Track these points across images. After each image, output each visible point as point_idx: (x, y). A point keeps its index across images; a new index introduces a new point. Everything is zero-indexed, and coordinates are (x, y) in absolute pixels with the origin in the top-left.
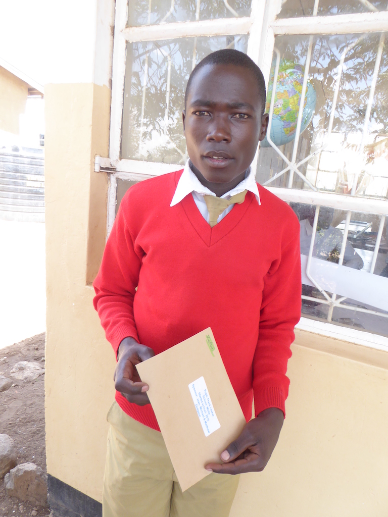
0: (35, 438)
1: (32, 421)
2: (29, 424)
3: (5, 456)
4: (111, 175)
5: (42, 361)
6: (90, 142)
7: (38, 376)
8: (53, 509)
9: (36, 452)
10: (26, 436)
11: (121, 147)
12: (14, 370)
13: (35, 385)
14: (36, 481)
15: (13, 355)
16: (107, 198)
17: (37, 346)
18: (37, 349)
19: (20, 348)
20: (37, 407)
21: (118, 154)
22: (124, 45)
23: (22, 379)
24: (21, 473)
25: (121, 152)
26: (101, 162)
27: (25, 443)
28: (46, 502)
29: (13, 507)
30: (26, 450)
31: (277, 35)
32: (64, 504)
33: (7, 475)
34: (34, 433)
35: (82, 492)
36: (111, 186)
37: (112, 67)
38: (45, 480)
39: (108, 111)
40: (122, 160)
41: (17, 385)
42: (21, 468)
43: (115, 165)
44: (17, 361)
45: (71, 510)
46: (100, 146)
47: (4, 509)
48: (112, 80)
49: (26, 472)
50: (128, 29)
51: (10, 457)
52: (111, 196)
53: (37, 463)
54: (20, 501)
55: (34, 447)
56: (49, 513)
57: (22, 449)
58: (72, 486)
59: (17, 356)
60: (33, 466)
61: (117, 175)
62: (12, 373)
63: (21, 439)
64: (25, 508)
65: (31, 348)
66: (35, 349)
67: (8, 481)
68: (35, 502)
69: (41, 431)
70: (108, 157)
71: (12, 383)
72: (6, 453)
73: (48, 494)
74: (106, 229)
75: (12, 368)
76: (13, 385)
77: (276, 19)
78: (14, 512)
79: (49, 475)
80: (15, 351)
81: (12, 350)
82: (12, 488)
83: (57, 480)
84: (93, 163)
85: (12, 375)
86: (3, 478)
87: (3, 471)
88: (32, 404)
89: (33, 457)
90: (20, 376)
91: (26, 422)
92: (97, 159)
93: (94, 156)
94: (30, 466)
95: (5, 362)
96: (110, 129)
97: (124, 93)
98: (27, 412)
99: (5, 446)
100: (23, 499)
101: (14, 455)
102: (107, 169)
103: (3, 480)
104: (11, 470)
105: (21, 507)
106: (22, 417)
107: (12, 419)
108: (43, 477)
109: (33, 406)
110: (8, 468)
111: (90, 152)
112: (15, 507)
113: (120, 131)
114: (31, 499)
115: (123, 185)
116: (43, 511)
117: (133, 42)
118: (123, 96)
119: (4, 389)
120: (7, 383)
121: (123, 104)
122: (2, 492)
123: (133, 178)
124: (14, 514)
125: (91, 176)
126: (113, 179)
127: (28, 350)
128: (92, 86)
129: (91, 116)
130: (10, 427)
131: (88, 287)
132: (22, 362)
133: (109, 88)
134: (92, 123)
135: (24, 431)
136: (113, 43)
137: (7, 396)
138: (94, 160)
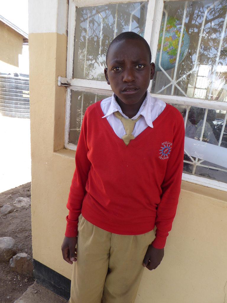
0: (27, 240)
2: (24, 232)
3: (10, 249)
4: (68, 88)
6: (55, 68)
7: (29, 205)
8: (37, 278)
9: (27, 247)
10: (22, 239)
11: (73, 71)
12: (15, 202)
13: (27, 211)
14: (27, 263)
15: (15, 194)
16: (65, 101)
19: (19, 190)
20: (28, 223)
21: (72, 75)
22: (75, 9)
23: (20, 207)
24: (19, 259)
25: (73, 74)
26: (61, 80)
27: (21, 243)
28: (33, 275)
30: (22, 246)
31: (165, 1)
32: (42, 276)
33: (11, 259)
34: (27, 237)
35: (52, 269)
36: (67, 94)
37: (68, 23)
38: (32, 263)
39: (66, 50)
40: (74, 79)
41: (17, 211)
42: (19, 256)
43: (69, 81)
44: (17, 197)
45: (46, 279)
46: (61, 71)
47: (9, 278)
48: (68, 31)
49: (21, 258)
51: (13, 250)
52: (68, 100)
53: (28, 253)
54: (18, 274)
55: (27, 245)
56: (34, 281)
57: (20, 246)
58: (47, 266)
59: (17, 194)
60: (25, 255)
61: (71, 88)
63: (19, 240)
66: (27, 190)
67: (12, 263)
68: (27, 275)
69: (31, 236)
70: (66, 77)
71: (14, 209)
72: (10, 247)
73: (34, 270)
74: (65, 120)
78: (15, 279)
79: (34, 260)
81: (15, 191)
82: (14, 266)
83: (39, 262)
84: (57, 81)
85: (14, 205)
86: (9, 261)
87: (9, 257)
88: (25, 221)
91: (22, 231)
92: (59, 78)
93: (57, 77)
94: (24, 255)
95: (10, 198)
96: (67, 61)
97: (75, 39)
98: (23, 225)
99: (10, 243)
100: (20, 273)
101: (15, 248)
102: (65, 84)
103: (9, 262)
104: (13, 257)
105: (19, 277)
106: (20, 228)
107: (14, 229)
108: (31, 261)
110: (11, 256)
111: (55, 74)
112: (15, 277)
113: (72, 61)
114: (24, 273)
115: (75, 94)
116: (31, 280)
117: (80, 7)
118: (74, 41)
119: (10, 212)
120: (11, 209)
121: (74, 45)
122: (8, 269)
123: (80, 89)
124: (15, 281)
125: (56, 88)
126: (69, 90)
127: (24, 191)
128: (56, 34)
129: (56, 52)
130: (13, 233)
131: (55, 153)
132: (20, 198)
133: (66, 35)
134: (56, 57)
135: (21, 236)
136: (69, 8)
137: (12, 216)
138: (57, 79)
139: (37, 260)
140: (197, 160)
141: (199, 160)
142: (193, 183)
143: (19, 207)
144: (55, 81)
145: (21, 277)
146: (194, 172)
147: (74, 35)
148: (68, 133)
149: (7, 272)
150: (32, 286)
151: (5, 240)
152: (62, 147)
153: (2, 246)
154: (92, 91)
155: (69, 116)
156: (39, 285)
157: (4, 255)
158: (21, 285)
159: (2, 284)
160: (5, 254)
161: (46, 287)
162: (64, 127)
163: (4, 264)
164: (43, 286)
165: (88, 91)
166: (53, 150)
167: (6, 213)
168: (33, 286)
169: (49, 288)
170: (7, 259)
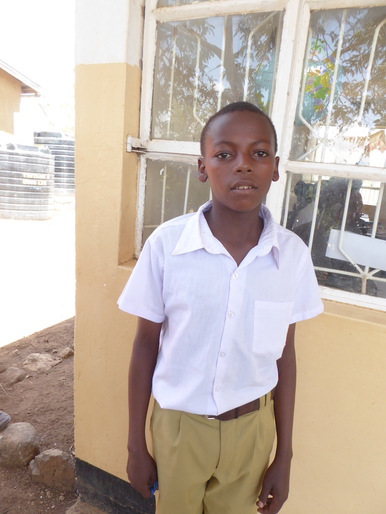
0: (55, 426)
1: (50, 410)
2: (47, 413)
3: (29, 444)
4: (142, 156)
5: (54, 353)
6: (123, 122)
7: (51, 367)
8: (82, 493)
9: (57, 439)
10: (46, 425)
11: (151, 128)
12: (26, 362)
13: (49, 376)
14: (63, 466)
15: (24, 348)
16: (137, 178)
17: (47, 338)
18: (47, 341)
19: (31, 341)
20: (54, 397)
21: (149, 134)
22: (155, 25)
23: (36, 370)
24: (47, 459)
25: (151, 133)
26: (132, 142)
27: (45, 432)
28: (73, 487)
29: (40, 493)
30: (48, 438)
31: (313, 10)
32: (92, 488)
33: (32, 461)
34: (54, 421)
35: (112, 474)
36: (140, 167)
37: (142, 47)
38: (71, 465)
39: (139, 92)
40: (153, 140)
41: (31, 376)
42: (47, 454)
43: (145, 145)
44: (29, 353)
45: (100, 493)
46: (131, 126)
47: (31, 495)
48: (142, 61)
49: (52, 458)
50: (159, 10)
51: (34, 444)
52: (141, 176)
54: (46, 487)
55: (55, 435)
56: (77, 498)
57: (43, 438)
58: (102, 469)
59: (28, 348)
60: (58, 452)
61: (147, 155)
62: (25, 364)
63: (41, 427)
64: (52, 494)
65: (41, 341)
66: (45, 341)
67: (34, 468)
68: (62, 487)
69: (60, 420)
70: (139, 138)
71: (26, 375)
72: (29, 440)
73: (76, 478)
74: (136, 210)
75: (25, 360)
76: (27, 376)
78: (41, 497)
79: (77, 459)
80: (25, 344)
81: (23, 343)
82: (39, 474)
83: (86, 464)
84: (125, 143)
85: (25, 366)
86: (28, 464)
87: (27, 458)
88: (48, 394)
89: (55, 444)
90: (33, 368)
91: (44, 411)
92: (130, 139)
93: (126, 137)
94: (55, 452)
95: (17, 355)
96: (140, 110)
97: (154, 74)
98: (44, 402)
99: (28, 433)
100: (49, 485)
101: (37, 442)
102: (138, 149)
103: (27, 468)
104: (36, 457)
105: (48, 493)
106: (40, 406)
107: (30, 408)
108: (69, 462)
109: (50, 396)
110: (32, 455)
111: (123, 132)
112: (42, 492)
113: (150, 111)
114: (58, 485)
115: (154, 166)
116: (70, 496)
117: (163, 22)
118: (154, 77)
119: (19, 380)
120: (21, 374)
121: (153, 84)
122: (27, 479)
123: (164, 158)
124: (42, 500)
125: (123, 156)
126: (143, 159)
127: (39, 342)
128: (125, 66)
129: (124, 96)
130: (29, 416)
131: (120, 267)
132: (34, 354)
133: (139, 68)
134: (125, 103)
135: (43, 420)
136: (144, 24)
137: (23, 387)
138: (126, 139)
139: (82, 458)
140: (367, 269)
142: (366, 308)
143: (34, 371)
144: (122, 143)
145: (51, 492)
146: (364, 289)
147: (153, 67)
148: (141, 233)
149: (26, 484)
150: (73, 507)
151: (19, 427)
152: (131, 256)
153: (15, 439)
154: (185, 159)
155: (143, 203)
156: (85, 505)
157: (19, 455)
158: (53, 507)
159: (19, 507)
160: (20, 453)
161: (98, 506)
162: (135, 222)
163: (19, 471)
164: (94, 506)
165: (178, 159)
166: (117, 262)
167: (12, 381)
168: (76, 508)
169: (105, 509)
170: (23, 462)
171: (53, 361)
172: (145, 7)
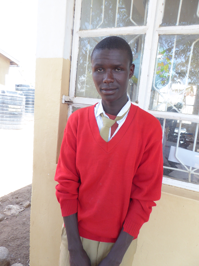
0: (19, 248)
1: (17, 239)
2: (16, 240)
3: (4, 260)
4: (70, 105)
5: (21, 205)
6: (60, 88)
7: (19, 213)
9: (20, 256)
10: (14, 247)
11: (75, 91)
12: (5, 210)
13: (17, 218)
15: (5, 201)
16: (67, 117)
17: (17, 196)
18: (17, 198)
19: (8, 198)
20: (19, 231)
22: (78, 39)
23: (10, 215)
25: (75, 93)
26: (65, 98)
27: (14, 252)
30: (15, 255)
31: (160, 35)
34: (19, 245)
36: (69, 111)
37: (72, 50)
39: (69, 72)
40: (76, 97)
41: (8, 218)
43: (72, 100)
44: (7, 205)
46: (65, 90)
48: (71, 57)
50: (80, 31)
51: (7, 260)
53: (22, 263)
55: (19, 254)
57: (13, 255)
59: (7, 202)
60: (21, 265)
61: (73, 105)
62: (4, 211)
63: (12, 249)
65: (14, 198)
66: (16, 198)
69: (23, 244)
70: (69, 96)
71: (5, 217)
72: (5, 258)
75: (5, 209)
76: (5, 218)
77: (159, 27)
80: (5, 199)
81: (4, 198)
84: (62, 99)
85: (5, 213)
88: (16, 229)
89: (19, 259)
90: (9, 213)
91: (14, 239)
92: (64, 97)
93: (62, 95)
94: (19, 265)
96: (70, 81)
97: (77, 63)
98: (14, 234)
99: (4, 253)
101: (9, 259)
102: (68, 102)
106: (11, 236)
107: (6, 238)
109: (17, 230)
111: (60, 93)
113: (75, 82)
117: (83, 38)
118: (77, 65)
119: (1, 220)
120: (2, 217)
121: (77, 68)
123: (82, 106)
125: (60, 106)
126: (71, 107)
127: (13, 198)
128: (62, 59)
129: (61, 74)
130: (5, 242)
132: (10, 205)
133: (70, 60)
134: (62, 78)
135: (13, 245)
136: (72, 38)
137: (3, 224)
138: (62, 97)
140: (191, 168)
141: (193, 168)
142: (191, 191)
144: (60, 99)
146: (190, 180)
147: (77, 60)
171: (20, 209)
172: (73, 30)
